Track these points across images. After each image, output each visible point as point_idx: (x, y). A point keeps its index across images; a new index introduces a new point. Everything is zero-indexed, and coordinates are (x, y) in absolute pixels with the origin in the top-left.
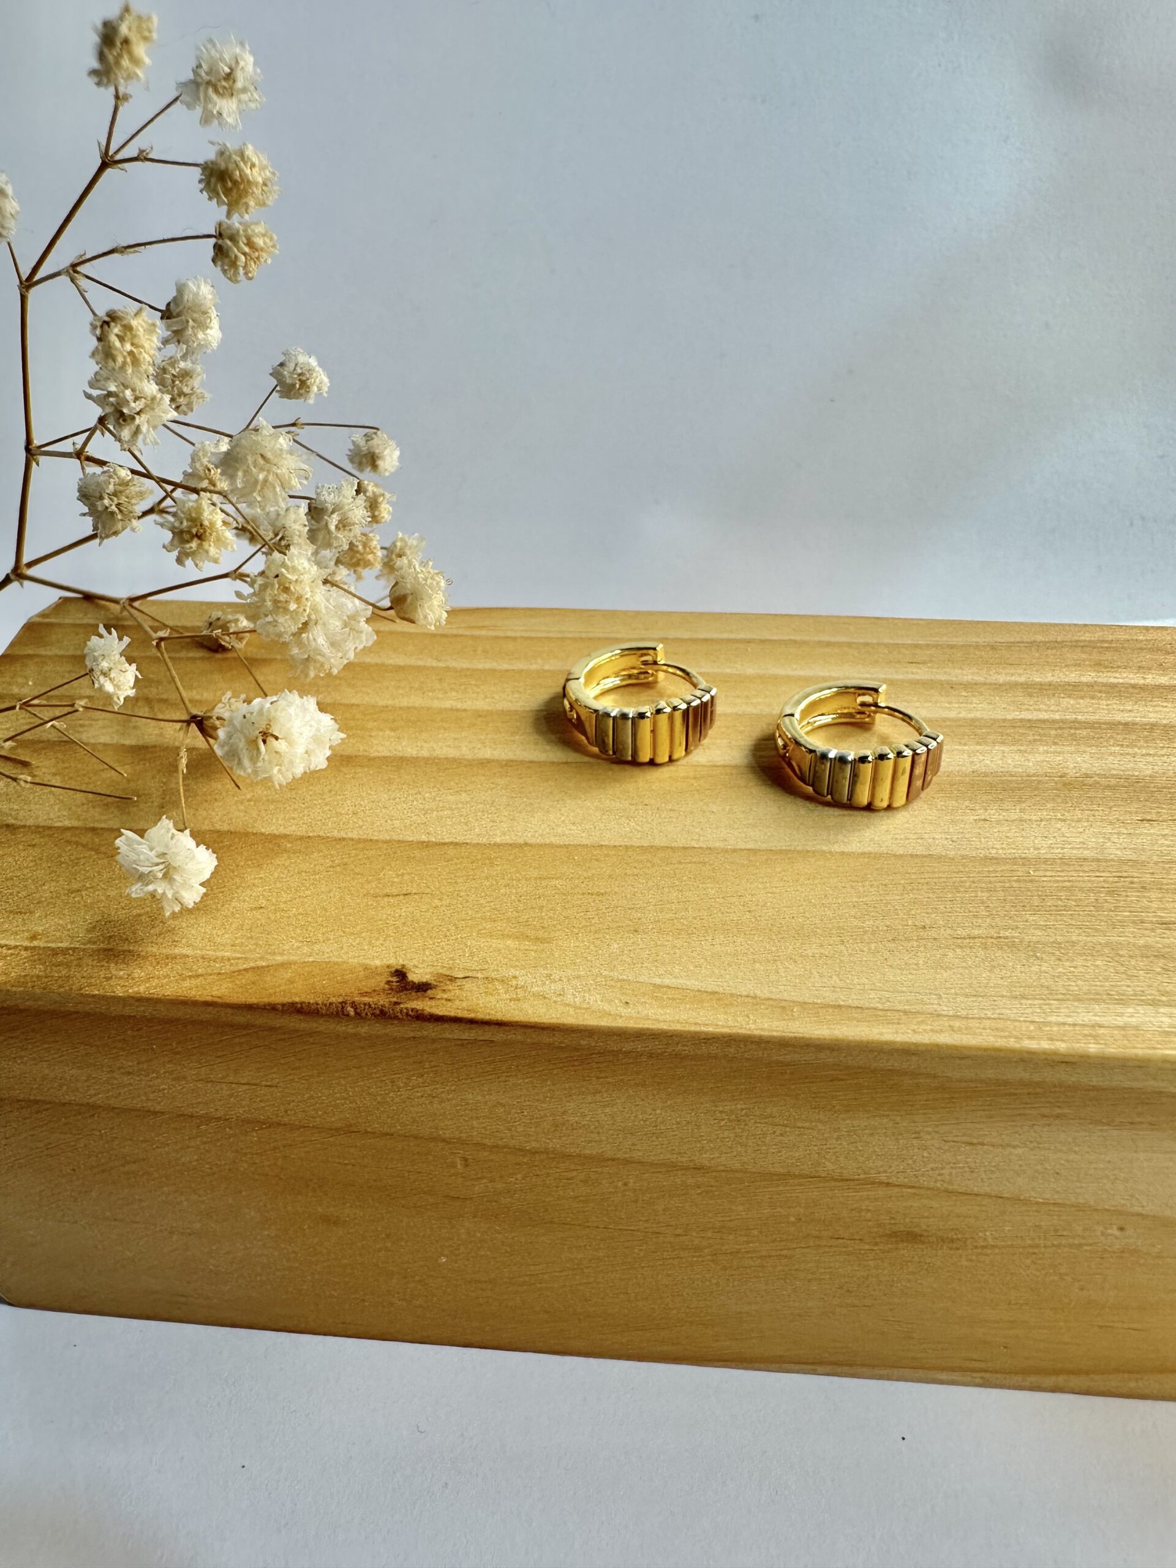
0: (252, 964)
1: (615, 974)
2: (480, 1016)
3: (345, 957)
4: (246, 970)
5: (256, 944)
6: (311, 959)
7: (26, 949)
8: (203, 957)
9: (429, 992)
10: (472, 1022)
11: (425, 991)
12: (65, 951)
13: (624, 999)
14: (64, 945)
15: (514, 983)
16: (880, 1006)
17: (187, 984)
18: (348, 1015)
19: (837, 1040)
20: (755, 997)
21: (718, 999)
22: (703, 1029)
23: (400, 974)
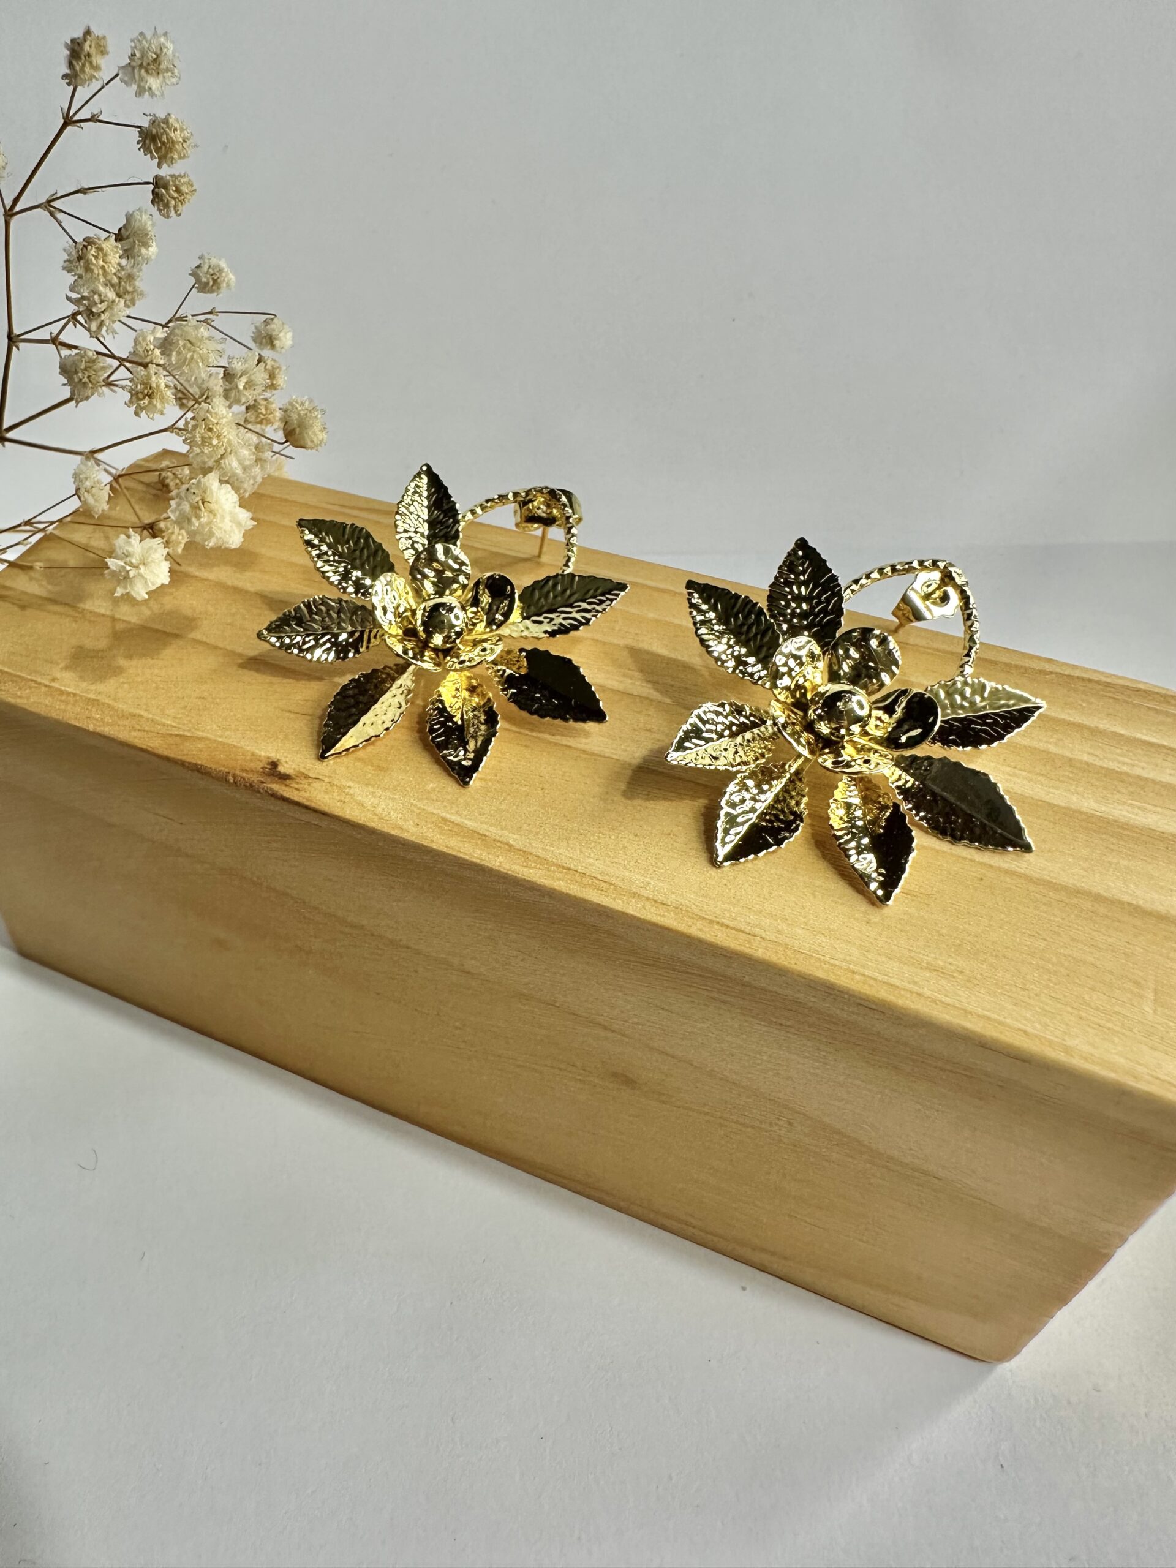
0: (181, 733)
1: (419, 804)
2: (313, 805)
3: (243, 744)
4: (176, 735)
5: (190, 721)
6: (220, 740)
7: (46, 686)
8: (152, 720)
9: (288, 782)
10: (306, 807)
11: (285, 779)
12: (69, 694)
13: (417, 821)
14: (69, 690)
15: (347, 790)
16: (599, 877)
17: (134, 734)
18: (227, 781)
19: (555, 890)
20: (511, 846)
21: (483, 840)
22: (462, 856)
23: (274, 765)
